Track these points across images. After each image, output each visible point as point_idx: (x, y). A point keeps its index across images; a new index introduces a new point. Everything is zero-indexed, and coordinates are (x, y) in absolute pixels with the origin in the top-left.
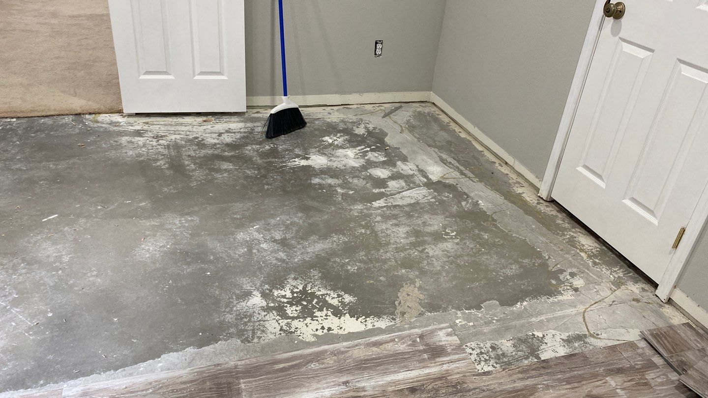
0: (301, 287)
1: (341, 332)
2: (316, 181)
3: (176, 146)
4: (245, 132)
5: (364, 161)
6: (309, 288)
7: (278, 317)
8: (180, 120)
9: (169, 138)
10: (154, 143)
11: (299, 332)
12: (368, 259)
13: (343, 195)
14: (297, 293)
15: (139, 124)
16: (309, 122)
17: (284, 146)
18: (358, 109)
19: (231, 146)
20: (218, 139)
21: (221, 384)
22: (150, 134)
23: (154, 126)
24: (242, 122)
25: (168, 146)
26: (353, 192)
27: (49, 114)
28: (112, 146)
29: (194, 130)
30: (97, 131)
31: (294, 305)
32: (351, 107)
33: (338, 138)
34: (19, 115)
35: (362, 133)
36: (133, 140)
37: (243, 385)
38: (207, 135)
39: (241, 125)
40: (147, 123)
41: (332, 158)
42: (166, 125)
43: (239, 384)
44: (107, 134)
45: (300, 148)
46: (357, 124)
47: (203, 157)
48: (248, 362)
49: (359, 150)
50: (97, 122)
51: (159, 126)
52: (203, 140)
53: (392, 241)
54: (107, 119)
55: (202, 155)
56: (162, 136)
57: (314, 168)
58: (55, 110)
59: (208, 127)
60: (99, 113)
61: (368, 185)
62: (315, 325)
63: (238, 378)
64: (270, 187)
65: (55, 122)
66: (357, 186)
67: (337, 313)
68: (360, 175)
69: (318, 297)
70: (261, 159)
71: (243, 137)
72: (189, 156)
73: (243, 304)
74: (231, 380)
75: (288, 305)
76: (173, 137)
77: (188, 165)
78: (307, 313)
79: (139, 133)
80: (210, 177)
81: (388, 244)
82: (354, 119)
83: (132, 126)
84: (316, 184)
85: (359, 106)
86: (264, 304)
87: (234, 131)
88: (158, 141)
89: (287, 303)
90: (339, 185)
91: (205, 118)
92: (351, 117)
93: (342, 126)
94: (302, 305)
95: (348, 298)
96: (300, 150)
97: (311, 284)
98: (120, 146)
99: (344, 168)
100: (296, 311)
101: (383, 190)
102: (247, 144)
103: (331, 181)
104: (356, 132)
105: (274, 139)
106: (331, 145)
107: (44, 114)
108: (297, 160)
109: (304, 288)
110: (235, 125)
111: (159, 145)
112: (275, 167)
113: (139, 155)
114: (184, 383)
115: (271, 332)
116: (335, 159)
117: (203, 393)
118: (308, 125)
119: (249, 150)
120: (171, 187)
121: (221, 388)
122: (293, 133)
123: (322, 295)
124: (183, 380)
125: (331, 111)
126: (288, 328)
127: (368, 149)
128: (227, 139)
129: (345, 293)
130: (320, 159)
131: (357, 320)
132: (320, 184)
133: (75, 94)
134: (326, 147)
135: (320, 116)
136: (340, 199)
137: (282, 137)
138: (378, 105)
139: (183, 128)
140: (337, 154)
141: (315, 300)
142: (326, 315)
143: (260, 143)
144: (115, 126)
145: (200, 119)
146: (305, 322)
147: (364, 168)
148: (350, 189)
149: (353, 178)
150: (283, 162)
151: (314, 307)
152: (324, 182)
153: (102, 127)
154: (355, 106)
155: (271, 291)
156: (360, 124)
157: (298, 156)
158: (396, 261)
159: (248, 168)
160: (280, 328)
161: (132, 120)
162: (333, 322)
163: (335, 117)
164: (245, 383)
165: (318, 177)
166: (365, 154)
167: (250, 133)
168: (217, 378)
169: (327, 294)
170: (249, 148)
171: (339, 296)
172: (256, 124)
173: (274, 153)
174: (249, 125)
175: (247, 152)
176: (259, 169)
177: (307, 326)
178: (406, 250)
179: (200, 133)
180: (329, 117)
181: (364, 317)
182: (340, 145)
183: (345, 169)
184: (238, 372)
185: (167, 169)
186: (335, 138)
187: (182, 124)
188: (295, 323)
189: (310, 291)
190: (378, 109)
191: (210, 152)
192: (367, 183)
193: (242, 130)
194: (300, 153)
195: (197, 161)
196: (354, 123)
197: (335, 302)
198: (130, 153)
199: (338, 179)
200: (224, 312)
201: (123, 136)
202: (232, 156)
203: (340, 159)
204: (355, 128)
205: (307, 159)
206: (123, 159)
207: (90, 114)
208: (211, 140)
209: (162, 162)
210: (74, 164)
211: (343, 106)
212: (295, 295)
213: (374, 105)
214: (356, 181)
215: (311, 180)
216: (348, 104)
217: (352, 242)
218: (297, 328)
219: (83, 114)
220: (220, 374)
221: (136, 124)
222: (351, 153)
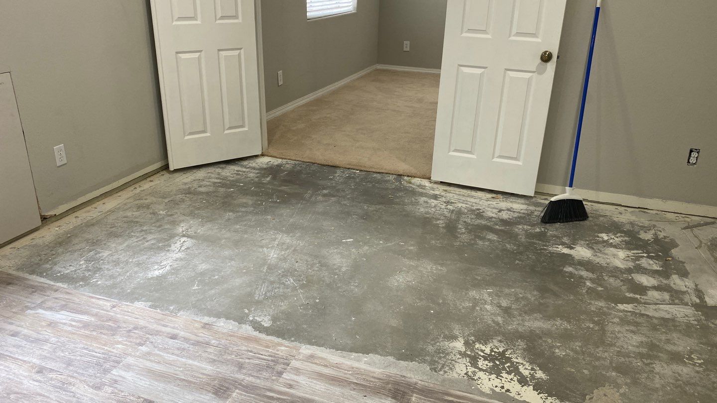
0: (501, 350)
1: (517, 397)
2: (569, 269)
3: (459, 213)
4: (524, 213)
5: (633, 264)
6: (509, 353)
7: (469, 364)
8: (473, 193)
9: (456, 205)
10: (443, 207)
11: (480, 382)
12: (582, 351)
13: (589, 288)
14: (495, 352)
15: (439, 190)
16: (592, 217)
17: (555, 233)
18: (657, 215)
19: (504, 222)
20: (496, 214)
21: (399, 390)
22: (444, 199)
23: (451, 194)
24: (526, 204)
25: (453, 211)
26: (602, 289)
27: (381, 171)
28: (412, 202)
29: (481, 203)
30: (407, 190)
31: (488, 360)
32: (649, 211)
33: (617, 237)
34: (362, 169)
35: (646, 239)
36: (429, 201)
37: (414, 398)
38: (489, 209)
39: (525, 207)
40: (446, 191)
41: (598, 254)
42: (459, 195)
43: (412, 396)
44: (413, 193)
45: (570, 237)
46: (646, 229)
47: (475, 226)
48: (426, 384)
49: (634, 254)
50: (410, 183)
51: (454, 195)
52: (484, 212)
53: (617, 344)
54: (418, 182)
55: (475, 224)
56: (452, 203)
57: (574, 257)
58: (385, 169)
59: (494, 203)
60: (415, 177)
61: (624, 288)
62: (497, 382)
63: (413, 392)
64: (520, 263)
65: (382, 178)
66: (610, 285)
67: (523, 381)
68: (620, 276)
69: (512, 363)
70: (526, 238)
71: (519, 217)
72: (465, 222)
73: (447, 343)
74: (406, 390)
75: (483, 359)
76: (460, 205)
77: (460, 229)
78: (496, 371)
79: (435, 197)
80: (473, 242)
81: (612, 345)
82: (647, 223)
83: (433, 191)
84: (567, 272)
85: (659, 212)
86: (463, 349)
87: (514, 210)
88: (447, 205)
89: (483, 356)
90: (590, 279)
91: (494, 195)
92: (643, 220)
93: (628, 227)
94: (494, 363)
95: (540, 374)
96: (569, 239)
97: (512, 350)
98: (417, 203)
99: (606, 265)
100: (487, 365)
101: (638, 297)
102: (519, 223)
103: (584, 273)
104: (640, 236)
105: (548, 225)
106: (604, 242)
107: (378, 171)
108: (560, 246)
109: (504, 352)
110: (519, 206)
111: (446, 208)
112: (536, 248)
113: (427, 213)
114: (374, 378)
115: (457, 372)
116: (600, 255)
117: (383, 390)
118: (590, 219)
119: (519, 229)
120: (438, 242)
121: (397, 393)
122: (571, 223)
123: (517, 363)
124: (375, 375)
125: (624, 212)
126: (472, 375)
127: (645, 255)
128: (505, 215)
129: (540, 369)
130: (585, 252)
131: (538, 394)
132: (571, 273)
133: (405, 161)
134: (598, 243)
135: (608, 214)
136: (584, 291)
137: (558, 225)
138: (684, 216)
139: (473, 200)
140: (606, 252)
141: (509, 364)
142: (511, 379)
143: (533, 225)
144: (421, 188)
145: (489, 196)
146: (490, 377)
147: (629, 271)
148: (601, 286)
149: (610, 276)
150: (545, 246)
151: (504, 369)
152: (576, 273)
153: (412, 187)
154: (655, 212)
155: (474, 342)
156: (650, 229)
157: (563, 244)
158: (611, 363)
159: (509, 243)
160: (466, 372)
161: (435, 186)
162: (514, 387)
163: (625, 217)
164: (417, 397)
165: (573, 266)
166: (638, 258)
167: (528, 215)
168: (398, 385)
169: (522, 364)
170: (520, 227)
171: (532, 369)
172: (537, 209)
173: (542, 236)
174: (532, 208)
175: (516, 230)
176: (519, 246)
177: (490, 380)
178: (629, 357)
179: (484, 207)
180: (618, 216)
181: (547, 395)
182: (614, 244)
183: (607, 267)
184: (415, 388)
185: (443, 227)
186: (613, 237)
187: (472, 197)
188: (481, 374)
189: (508, 356)
190: (682, 219)
191: (484, 222)
192: (624, 285)
193: (522, 211)
194: (566, 242)
195: (469, 227)
196: (645, 227)
197: (526, 373)
198: (422, 210)
199: (593, 273)
200: (429, 343)
201: (424, 196)
202: (501, 230)
203: (607, 257)
204: (642, 232)
205: (572, 248)
206: (414, 213)
207: (408, 176)
208: (490, 213)
209: (441, 222)
210: (380, 209)
211: (639, 210)
212: (493, 353)
213: (679, 215)
214: (612, 280)
215: (564, 267)
216: (646, 209)
217: (573, 331)
218: (480, 378)
219: (403, 176)
220: (402, 383)
221: (438, 190)
222: (622, 254)
